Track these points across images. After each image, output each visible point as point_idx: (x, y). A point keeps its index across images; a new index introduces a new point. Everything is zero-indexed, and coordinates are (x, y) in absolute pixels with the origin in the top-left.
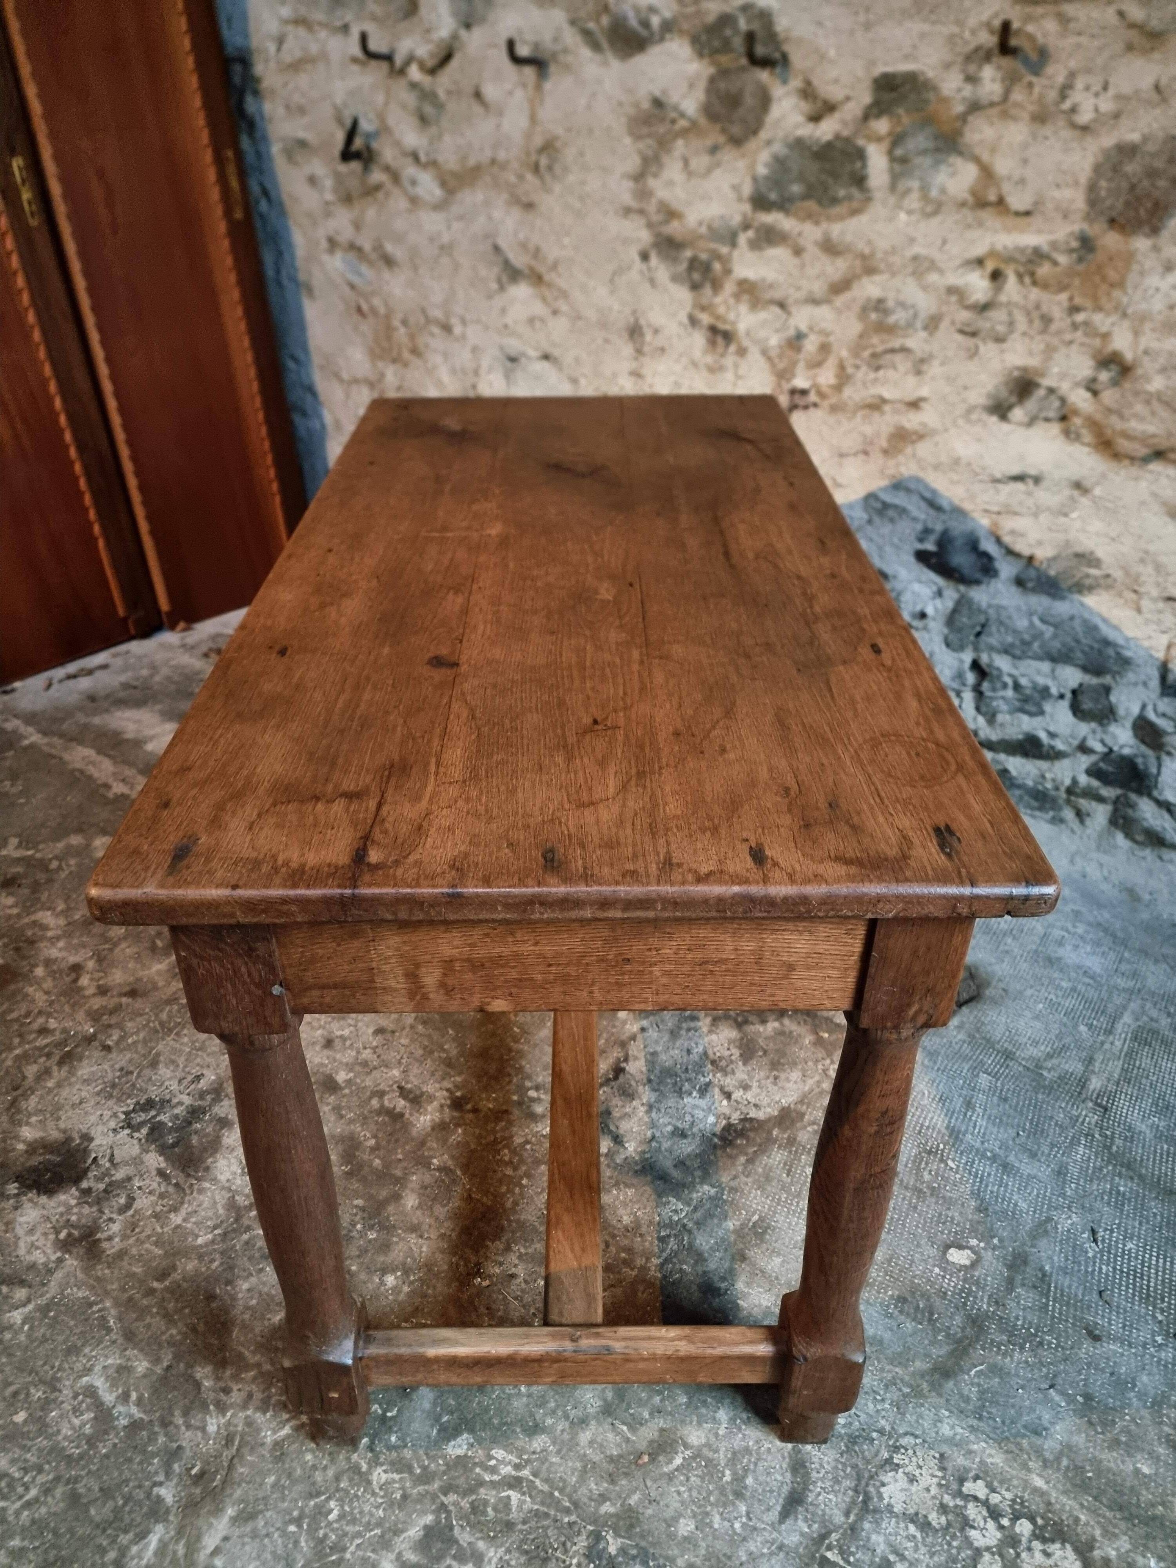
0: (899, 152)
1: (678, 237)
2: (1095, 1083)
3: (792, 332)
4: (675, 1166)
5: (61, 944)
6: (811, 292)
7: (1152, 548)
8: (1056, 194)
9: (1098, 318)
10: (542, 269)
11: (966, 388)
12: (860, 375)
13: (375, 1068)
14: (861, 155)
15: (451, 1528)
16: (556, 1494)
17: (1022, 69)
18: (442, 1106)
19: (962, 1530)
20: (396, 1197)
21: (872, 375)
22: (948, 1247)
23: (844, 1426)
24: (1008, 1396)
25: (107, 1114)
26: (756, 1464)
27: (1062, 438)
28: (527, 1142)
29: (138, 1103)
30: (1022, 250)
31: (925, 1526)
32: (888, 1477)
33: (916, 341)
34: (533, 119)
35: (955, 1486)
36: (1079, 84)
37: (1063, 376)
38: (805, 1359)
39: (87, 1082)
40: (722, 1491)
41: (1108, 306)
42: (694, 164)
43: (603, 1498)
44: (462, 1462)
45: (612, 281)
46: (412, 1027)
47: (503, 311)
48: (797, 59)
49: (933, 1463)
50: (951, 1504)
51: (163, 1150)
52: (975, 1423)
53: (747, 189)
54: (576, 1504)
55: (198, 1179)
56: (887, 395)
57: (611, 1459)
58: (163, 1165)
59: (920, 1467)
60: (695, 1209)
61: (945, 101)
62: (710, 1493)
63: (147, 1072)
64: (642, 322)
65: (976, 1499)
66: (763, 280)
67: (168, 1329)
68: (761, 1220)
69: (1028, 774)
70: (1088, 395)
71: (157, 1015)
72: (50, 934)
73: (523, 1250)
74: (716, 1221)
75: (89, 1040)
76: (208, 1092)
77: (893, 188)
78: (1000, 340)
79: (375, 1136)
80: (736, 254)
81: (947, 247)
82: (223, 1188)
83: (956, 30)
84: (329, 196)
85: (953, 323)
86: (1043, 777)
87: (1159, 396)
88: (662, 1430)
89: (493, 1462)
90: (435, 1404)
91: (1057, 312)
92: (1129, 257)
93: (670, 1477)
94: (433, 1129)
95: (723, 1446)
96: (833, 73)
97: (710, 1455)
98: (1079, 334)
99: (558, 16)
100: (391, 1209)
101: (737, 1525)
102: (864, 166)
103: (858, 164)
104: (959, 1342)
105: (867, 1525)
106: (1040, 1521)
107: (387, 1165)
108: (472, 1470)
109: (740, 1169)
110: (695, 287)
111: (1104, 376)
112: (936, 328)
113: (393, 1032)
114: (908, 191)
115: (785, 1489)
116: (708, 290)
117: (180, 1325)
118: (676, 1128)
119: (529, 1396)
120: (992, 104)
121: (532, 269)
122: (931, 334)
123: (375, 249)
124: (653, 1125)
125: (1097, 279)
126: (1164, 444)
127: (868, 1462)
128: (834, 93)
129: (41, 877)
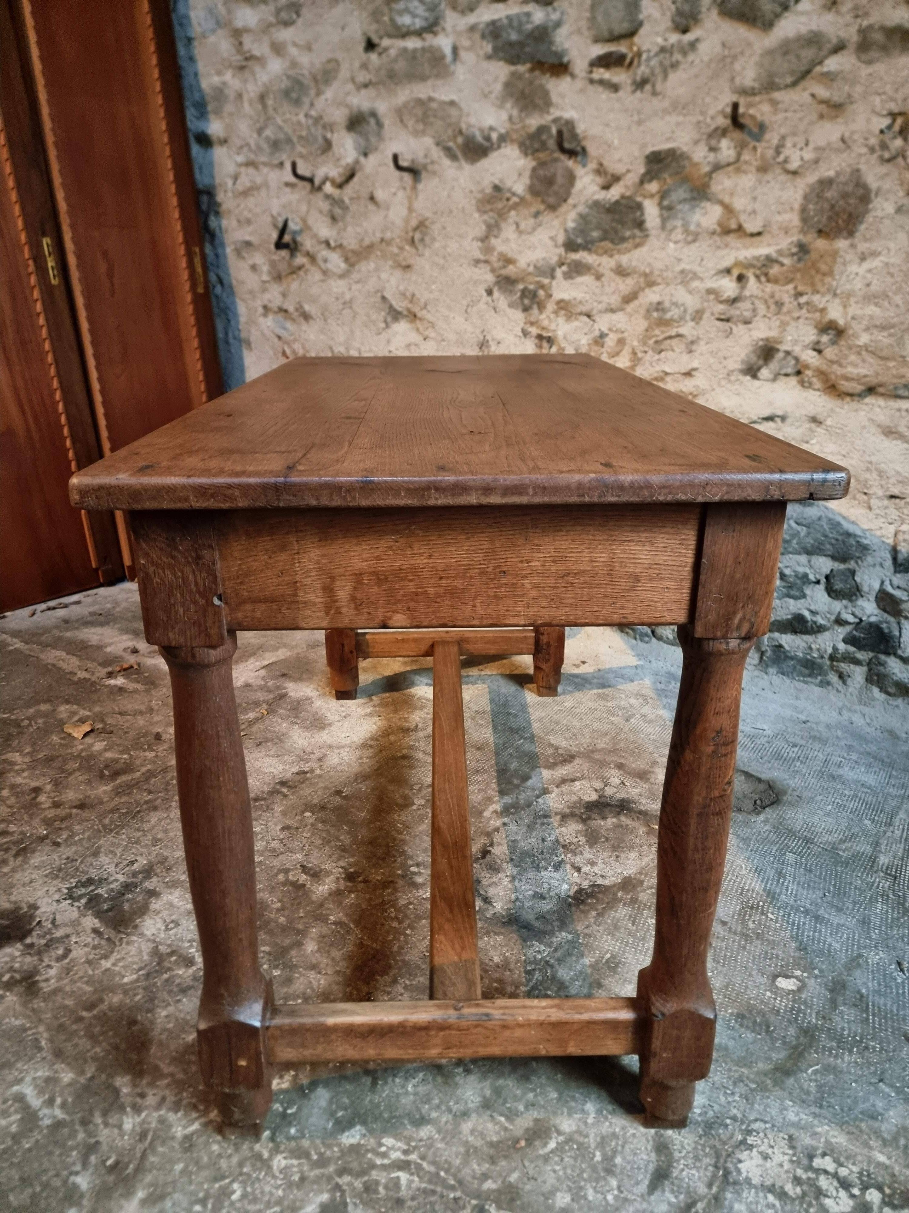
0: (666, 203)
1: (513, 277)
2: (883, 860)
3: (597, 333)
4: (537, 919)
5: (25, 774)
6: (609, 304)
7: (874, 459)
8: (779, 218)
9: (816, 298)
10: (416, 309)
11: (725, 358)
12: (648, 357)
13: (282, 853)
14: (639, 207)
15: (345, 1205)
16: (442, 1174)
17: (747, 138)
18: (338, 878)
19: (817, 1198)
20: (299, 944)
21: (657, 357)
22: (776, 977)
23: (700, 1115)
24: (843, 1089)
25: (52, 890)
26: (623, 1147)
27: (799, 387)
28: (411, 903)
29: (80, 881)
30: (757, 258)
31: (782, 1195)
32: (744, 1155)
33: (687, 329)
34: (410, 210)
35: (805, 1161)
36: (789, 143)
37: (795, 342)
38: (663, 1014)
39: (37, 868)
40: (594, 1169)
41: (822, 290)
42: (522, 226)
43: (485, 1177)
44: (355, 1149)
45: (466, 312)
46: (312, 825)
47: (389, 341)
48: (592, 149)
49: (784, 1143)
50: (804, 1177)
51: (98, 914)
52: (817, 1110)
53: (561, 238)
54: (460, 1182)
55: (128, 934)
56: (668, 370)
57: (491, 1144)
58: (98, 925)
59: (772, 1147)
60: (556, 950)
61: (696, 165)
62: (583, 1171)
63: (89, 859)
64: (488, 337)
65: (826, 1172)
66: (575, 299)
67: (93, 1047)
68: (613, 957)
69: (798, 647)
70: (815, 354)
71: (100, 821)
72: (17, 768)
73: (407, 982)
74: (574, 958)
75: (42, 839)
76: (140, 872)
77: (663, 227)
78: (747, 322)
79: (280, 901)
80: (554, 283)
81: (704, 263)
82: (149, 940)
83: (701, 118)
84: (265, 277)
85: (712, 314)
86: (810, 648)
87: (866, 348)
88: (537, 1121)
89: (383, 1149)
90: (331, 1102)
91: (786, 299)
92: (835, 254)
93: (546, 1159)
94: (330, 895)
95: (592, 1133)
96: (617, 156)
97: (581, 1139)
98: (804, 311)
99: (428, 141)
100: (293, 953)
101: (610, 1197)
102: (642, 214)
103: (638, 213)
104: (795, 1047)
105: (729, 1196)
106: (887, 1191)
107: (291, 921)
108: (364, 1155)
109: (592, 920)
110: (526, 309)
111: (825, 339)
112: (701, 318)
113: (297, 828)
114: (675, 228)
115: (651, 1167)
116: (535, 311)
117: (104, 1044)
118: (536, 893)
119: (416, 1094)
120: (729, 165)
121: (409, 310)
122: (697, 323)
123: (297, 310)
124: (516, 890)
125: (813, 272)
126: (874, 381)
127: (725, 1143)
128: (618, 168)
129: (14, 731)
